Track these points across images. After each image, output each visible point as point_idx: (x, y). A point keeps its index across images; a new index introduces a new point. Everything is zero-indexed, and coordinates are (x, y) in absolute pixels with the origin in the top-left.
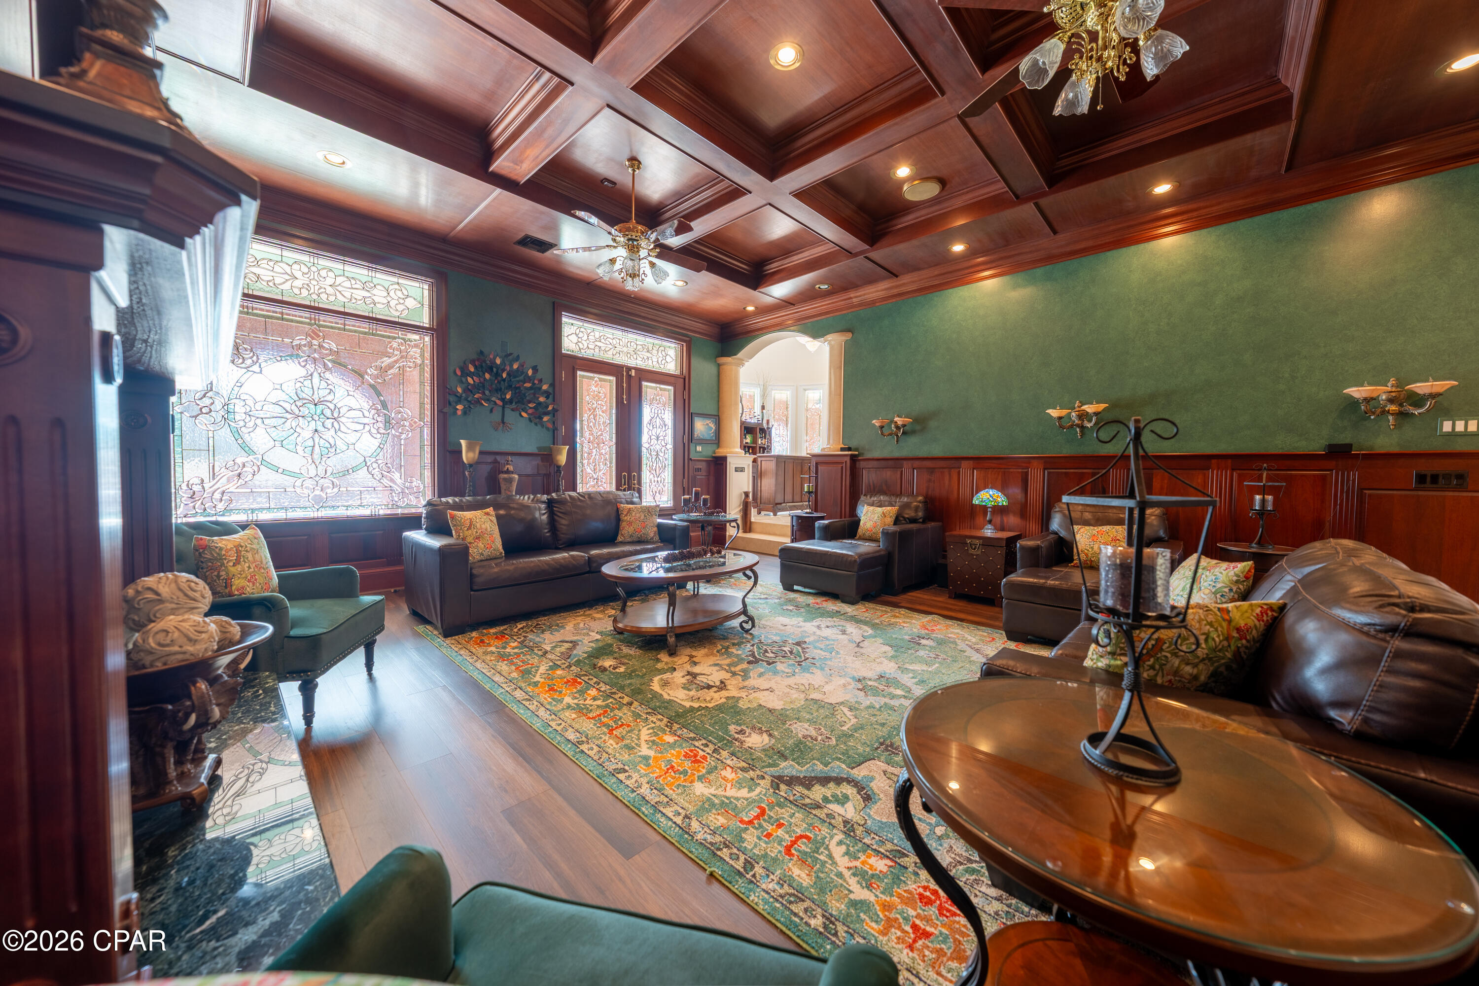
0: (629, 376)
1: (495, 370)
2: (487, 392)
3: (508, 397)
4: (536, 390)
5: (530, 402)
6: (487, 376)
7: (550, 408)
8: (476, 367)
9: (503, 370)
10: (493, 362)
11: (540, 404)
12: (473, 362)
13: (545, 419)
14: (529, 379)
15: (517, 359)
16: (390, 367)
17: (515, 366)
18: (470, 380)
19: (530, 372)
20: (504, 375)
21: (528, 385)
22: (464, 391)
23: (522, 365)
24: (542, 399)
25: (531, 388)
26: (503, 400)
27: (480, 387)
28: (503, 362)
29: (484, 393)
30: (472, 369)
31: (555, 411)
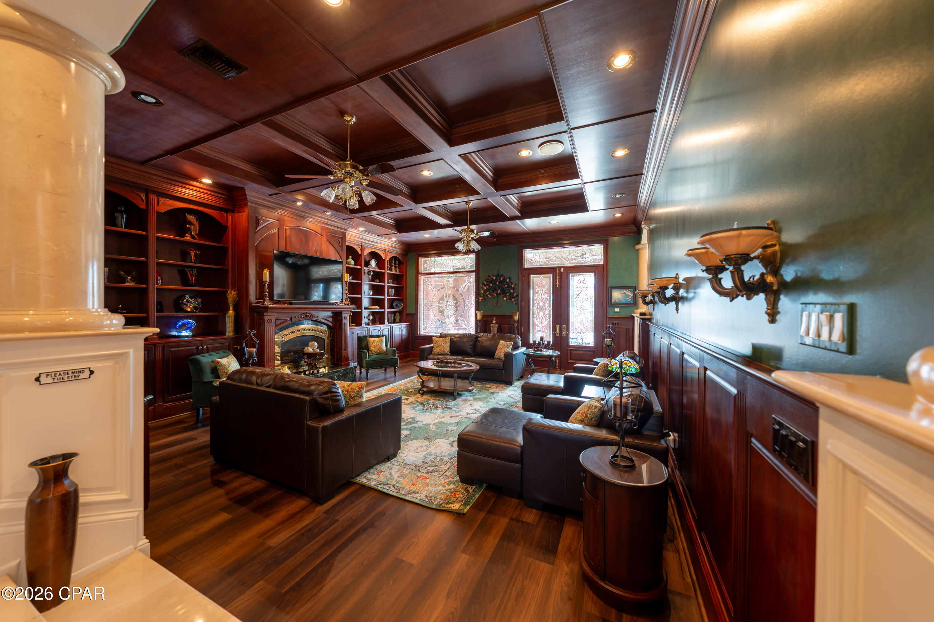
0: (560, 273)
1: (493, 282)
2: (491, 291)
3: (499, 292)
4: (509, 286)
5: (507, 293)
6: (491, 285)
7: (515, 295)
8: (487, 282)
9: (496, 282)
10: (492, 279)
11: (511, 293)
12: (486, 281)
13: (513, 300)
14: (507, 283)
15: (502, 276)
16: (466, 286)
17: (502, 279)
18: (485, 288)
19: (508, 280)
20: (497, 283)
21: (506, 286)
22: (484, 292)
23: (504, 279)
24: (512, 291)
25: (507, 287)
26: (497, 294)
27: (488, 290)
28: (496, 279)
29: (489, 292)
30: (486, 283)
31: (517, 296)
